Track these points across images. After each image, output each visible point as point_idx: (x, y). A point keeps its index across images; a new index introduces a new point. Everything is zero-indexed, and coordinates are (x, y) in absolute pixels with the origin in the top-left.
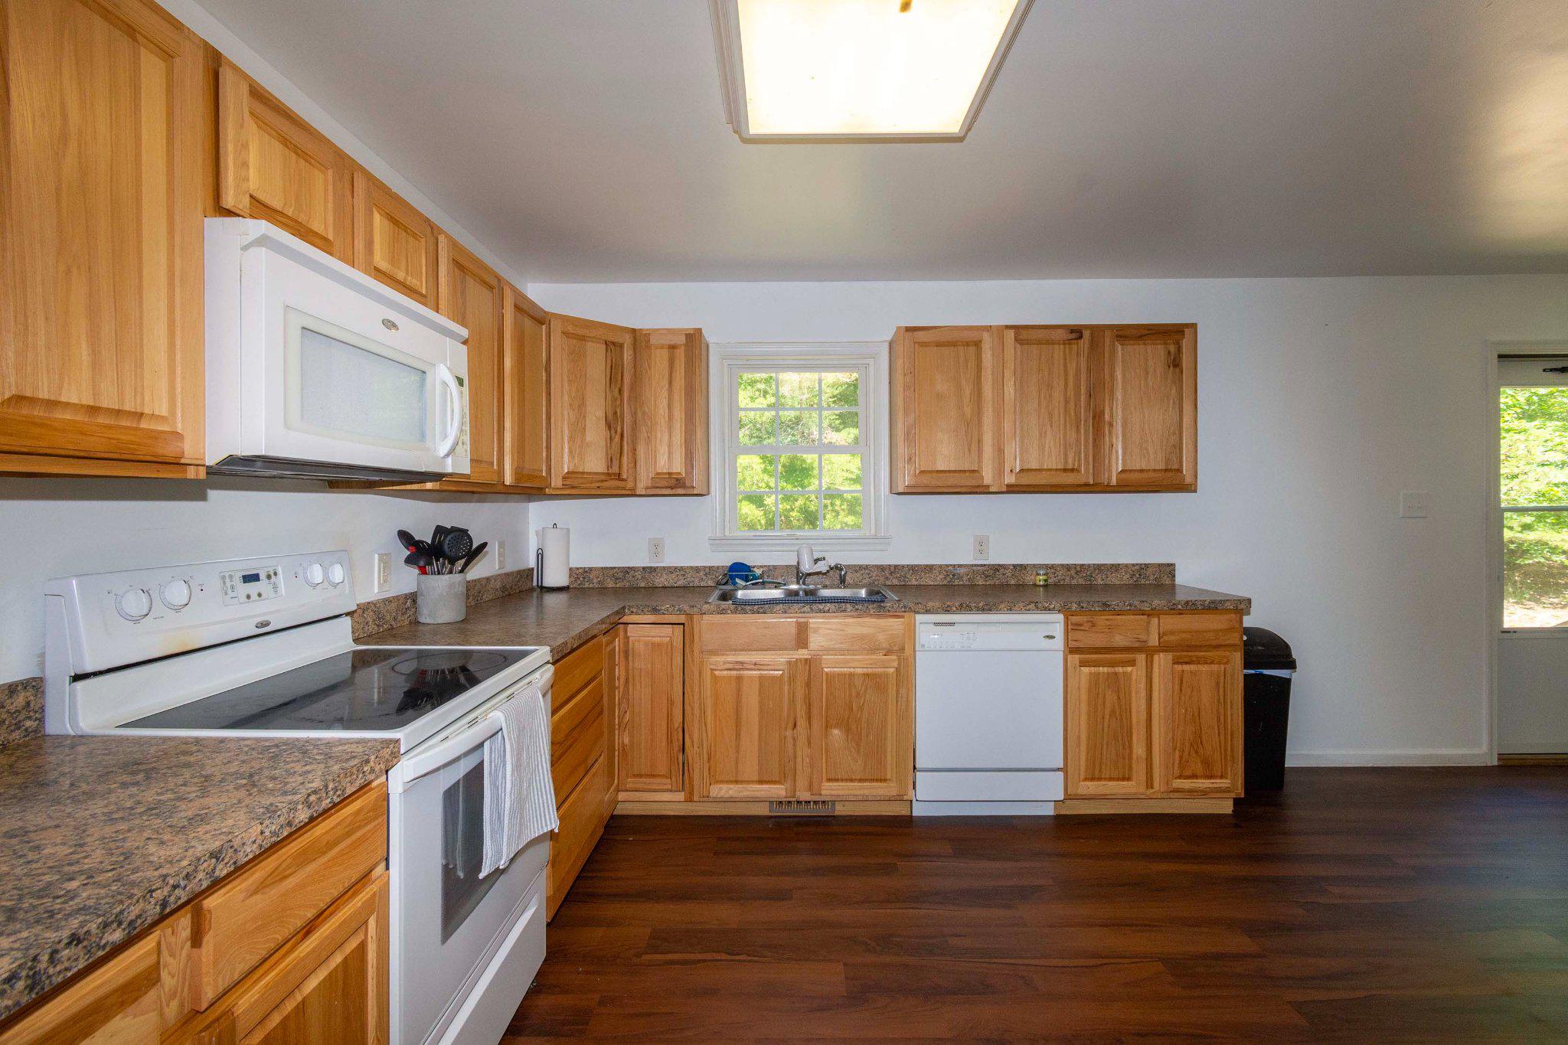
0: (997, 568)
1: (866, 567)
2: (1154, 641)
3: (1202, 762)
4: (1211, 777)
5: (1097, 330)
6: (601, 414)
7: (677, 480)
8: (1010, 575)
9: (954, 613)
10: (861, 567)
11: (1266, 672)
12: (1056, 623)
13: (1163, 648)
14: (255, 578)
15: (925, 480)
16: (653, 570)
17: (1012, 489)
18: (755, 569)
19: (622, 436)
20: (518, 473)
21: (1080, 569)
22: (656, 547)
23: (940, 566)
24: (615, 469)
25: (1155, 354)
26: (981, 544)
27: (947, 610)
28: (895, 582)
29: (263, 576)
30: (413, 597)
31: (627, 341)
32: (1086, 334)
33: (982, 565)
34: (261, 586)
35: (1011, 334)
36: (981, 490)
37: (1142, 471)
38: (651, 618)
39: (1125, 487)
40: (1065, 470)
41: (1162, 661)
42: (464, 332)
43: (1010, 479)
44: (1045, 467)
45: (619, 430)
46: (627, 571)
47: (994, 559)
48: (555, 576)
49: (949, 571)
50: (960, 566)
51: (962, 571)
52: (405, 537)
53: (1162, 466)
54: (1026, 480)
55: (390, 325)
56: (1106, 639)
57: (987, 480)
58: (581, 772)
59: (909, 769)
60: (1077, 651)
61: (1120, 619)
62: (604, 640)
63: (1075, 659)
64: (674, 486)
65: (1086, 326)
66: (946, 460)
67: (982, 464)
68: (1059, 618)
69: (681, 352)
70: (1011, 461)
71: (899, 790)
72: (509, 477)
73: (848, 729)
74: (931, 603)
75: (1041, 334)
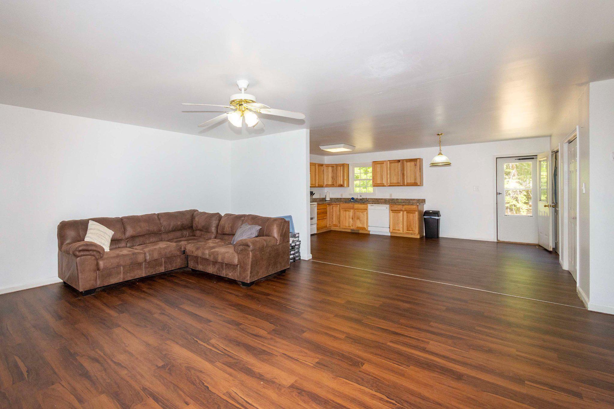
0: (393, 199)
1: (372, 199)
2: (404, 210)
3: (411, 228)
4: (412, 231)
5: (403, 160)
6: (331, 176)
8: (395, 200)
11: (432, 217)
12: (388, 206)
13: (405, 210)
15: (376, 185)
16: (341, 198)
17: (389, 186)
18: (355, 198)
20: (318, 185)
21: (408, 199)
22: (342, 195)
24: (333, 184)
25: (413, 163)
26: (391, 195)
27: (372, 204)
28: (377, 200)
31: (335, 166)
33: (390, 199)
35: (389, 162)
36: (385, 186)
37: (410, 182)
38: (335, 204)
39: (407, 185)
40: (398, 182)
41: (405, 212)
43: (389, 185)
44: (394, 182)
45: (334, 178)
46: (338, 198)
47: (393, 198)
48: (328, 199)
49: (385, 200)
51: (387, 199)
53: (414, 182)
54: (391, 184)
56: (396, 209)
57: (385, 185)
58: (322, 218)
59: (368, 226)
60: (392, 210)
61: (398, 206)
62: (328, 205)
63: (391, 211)
64: (341, 186)
65: (401, 160)
66: (379, 182)
67: (384, 182)
68: (388, 205)
69: (342, 167)
70: (389, 182)
71: (366, 229)
72: (317, 186)
73: (360, 220)
74: (370, 202)
75: (393, 161)
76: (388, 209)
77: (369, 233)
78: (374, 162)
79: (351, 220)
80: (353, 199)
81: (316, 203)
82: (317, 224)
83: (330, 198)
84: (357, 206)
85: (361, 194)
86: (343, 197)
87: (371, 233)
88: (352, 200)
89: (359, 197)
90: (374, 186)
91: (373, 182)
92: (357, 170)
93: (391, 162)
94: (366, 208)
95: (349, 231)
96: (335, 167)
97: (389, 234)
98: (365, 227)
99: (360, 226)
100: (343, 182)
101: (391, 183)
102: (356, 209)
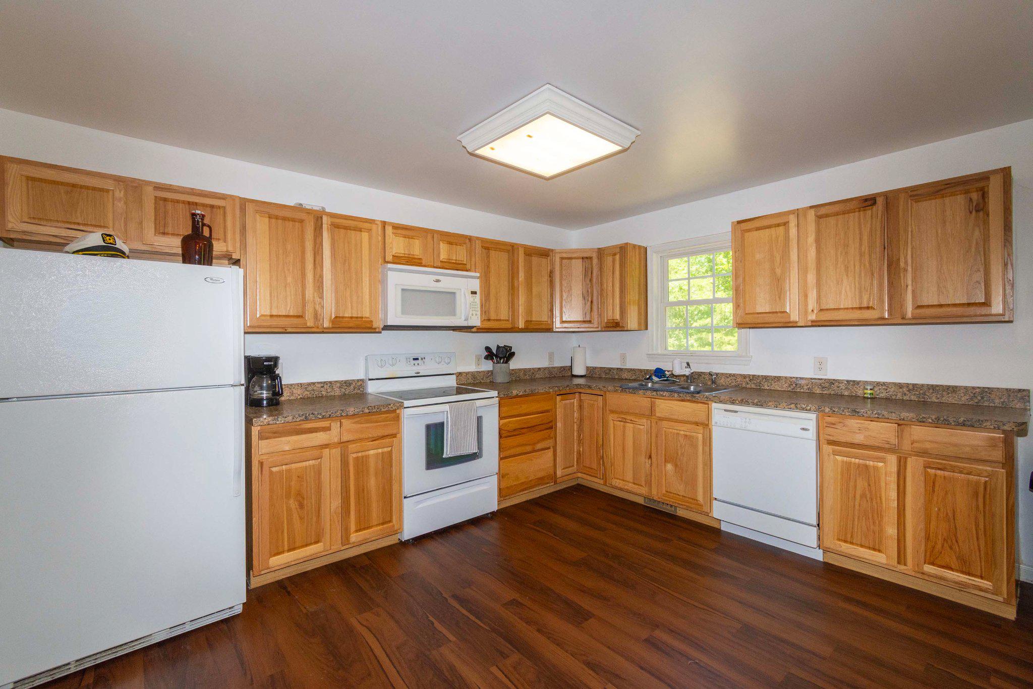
0: (832, 382)
1: (734, 375)
2: (907, 446)
3: (957, 558)
4: (969, 574)
5: (892, 195)
6: (580, 292)
7: (616, 323)
8: (844, 388)
9: (737, 404)
10: (730, 375)
12: (807, 419)
13: (914, 453)
14: (417, 359)
15: (749, 319)
16: (621, 370)
17: (815, 324)
18: (666, 372)
19: (592, 302)
20: (527, 322)
22: (623, 358)
23: (786, 378)
24: (588, 319)
25: (958, 202)
26: (821, 364)
27: (733, 402)
28: (753, 386)
29: (420, 359)
30: (492, 372)
31: (594, 255)
32: (880, 201)
33: (819, 379)
34: (419, 361)
35: (813, 213)
36: (792, 325)
37: (941, 306)
38: (589, 391)
40: (860, 308)
41: (913, 463)
42: (478, 275)
43: (813, 317)
44: (842, 307)
45: (590, 299)
46: (610, 369)
47: (830, 376)
48: (579, 370)
49: (794, 382)
50: (801, 378)
51: (803, 382)
52: (488, 349)
53: (963, 301)
55: (438, 281)
56: (859, 438)
57: (794, 317)
58: (529, 448)
59: (710, 499)
60: (831, 443)
61: (873, 425)
62: (558, 398)
63: (828, 449)
64: (615, 326)
65: (879, 194)
66: (762, 304)
67: (792, 308)
68: (813, 416)
69: (617, 257)
70: (812, 303)
71: (706, 509)
72: (521, 325)
73: (676, 466)
74: (724, 395)
75: (836, 208)
76: (812, 434)
77: (716, 525)
78: (739, 222)
79: (643, 459)
80: (659, 372)
81: (494, 393)
82: (502, 476)
83: (587, 368)
84: (667, 406)
85: (688, 357)
86: (629, 365)
87: (724, 527)
88: (655, 379)
89: (679, 369)
90: (741, 325)
91: (737, 307)
92: (678, 267)
93: (823, 211)
94: (702, 418)
95: (641, 501)
96: (595, 261)
97: (818, 555)
98: (700, 498)
99: (680, 488)
100: (623, 312)
101: (821, 310)
102: (661, 419)
